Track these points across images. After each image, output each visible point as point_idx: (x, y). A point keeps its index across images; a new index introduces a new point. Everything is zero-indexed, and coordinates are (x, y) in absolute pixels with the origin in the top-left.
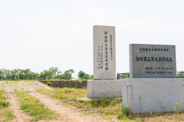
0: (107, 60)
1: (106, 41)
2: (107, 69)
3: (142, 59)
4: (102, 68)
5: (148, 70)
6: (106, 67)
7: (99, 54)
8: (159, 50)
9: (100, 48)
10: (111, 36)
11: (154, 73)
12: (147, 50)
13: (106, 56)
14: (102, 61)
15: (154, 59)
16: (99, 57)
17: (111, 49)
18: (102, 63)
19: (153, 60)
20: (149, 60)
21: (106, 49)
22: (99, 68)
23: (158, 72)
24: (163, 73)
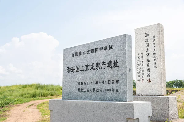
0: (149, 70)
1: (147, 45)
2: (149, 81)
3: (73, 70)
4: (143, 80)
5: (80, 87)
6: (148, 78)
7: (139, 63)
8: (97, 50)
9: (141, 55)
10: (154, 37)
11: (88, 90)
12: (80, 53)
13: (148, 65)
14: (143, 71)
15: (90, 67)
16: (139, 67)
17: (154, 54)
18: (143, 74)
19: (87, 69)
20: (82, 70)
21: (148, 55)
22: (139, 80)
23: (94, 89)
24: (101, 90)
